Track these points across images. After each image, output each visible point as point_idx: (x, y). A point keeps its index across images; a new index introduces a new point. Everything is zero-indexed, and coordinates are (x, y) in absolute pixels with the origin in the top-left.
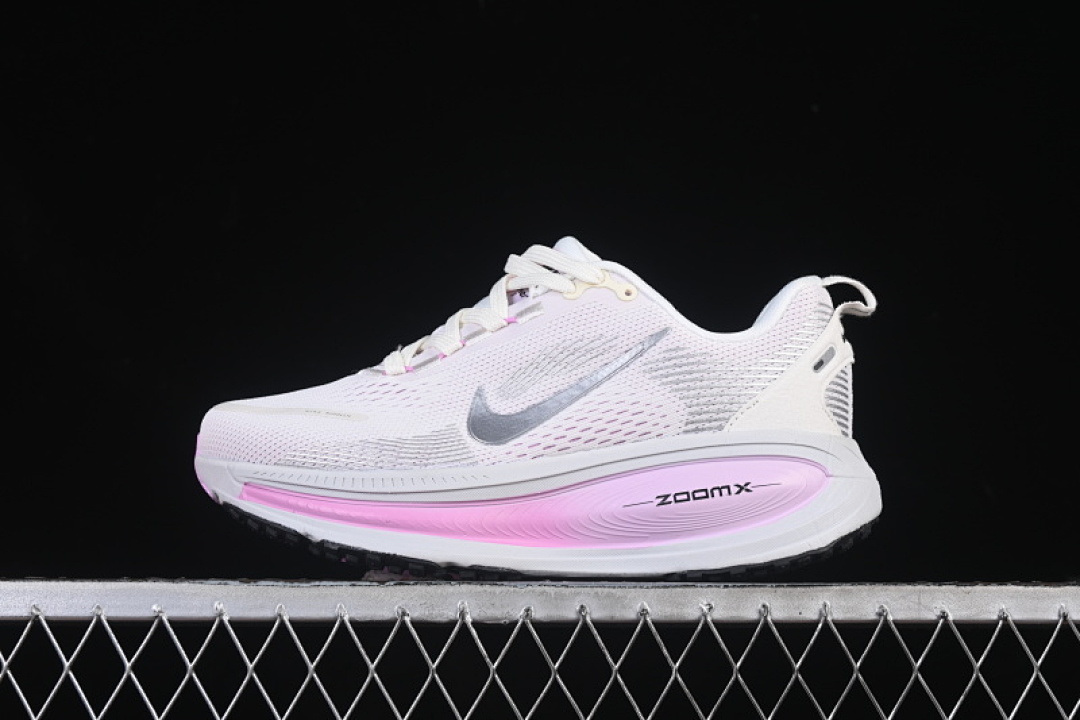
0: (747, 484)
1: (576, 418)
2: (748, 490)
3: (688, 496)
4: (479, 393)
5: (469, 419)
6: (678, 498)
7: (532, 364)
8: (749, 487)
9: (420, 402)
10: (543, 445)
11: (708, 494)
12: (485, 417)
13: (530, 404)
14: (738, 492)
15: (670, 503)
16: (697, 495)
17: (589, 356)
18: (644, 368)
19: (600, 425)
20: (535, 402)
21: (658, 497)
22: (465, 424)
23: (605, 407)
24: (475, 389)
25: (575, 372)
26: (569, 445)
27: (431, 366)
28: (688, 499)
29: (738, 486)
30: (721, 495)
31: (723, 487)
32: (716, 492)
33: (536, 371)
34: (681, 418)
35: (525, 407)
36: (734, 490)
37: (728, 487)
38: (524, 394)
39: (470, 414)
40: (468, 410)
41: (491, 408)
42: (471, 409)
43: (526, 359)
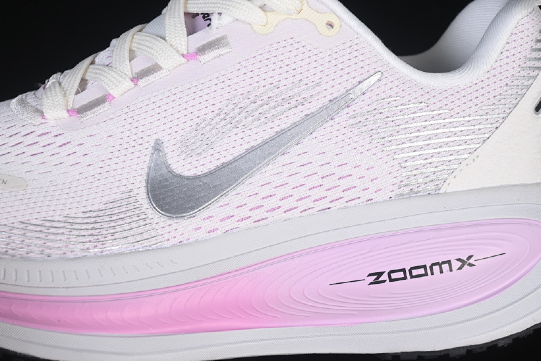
0: (470, 257)
1: (274, 184)
2: (471, 265)
3: (405, 274)
4: (158, 148)
5: (147, 182)
6: (394, 276)
7: (219, 115)
8: (472, 261)
9: (88, 161)
10: (237, 218)
11: (426, 270)
12: (166, 180)
13: (218, 163)
14: (460, 268)
15: (384, 281)
16: (415, 272)
17: (286, 106)
18: (352, 121)
19: (303, 192)
20: (225, 161)
21: (370, 275)
22: (144, 190)
23: (307, 170)
24: (152, 144)
25: (270, 125)
26: (267, 215)
27: (98, 110)
28: (405, 278)
29: (459, 260)
30: (442, 272)
31: (444, 262)
32: (436, 269)
33: (223, 122)
34: (395, 181)
35: (212, 167)
36: (456, 265)
37: (449, 262)
38: (211, 152)
39: (148, 175)
40: (146, 170)
41: (174, 167)
42: (149, 168)
43: (211, 108)
